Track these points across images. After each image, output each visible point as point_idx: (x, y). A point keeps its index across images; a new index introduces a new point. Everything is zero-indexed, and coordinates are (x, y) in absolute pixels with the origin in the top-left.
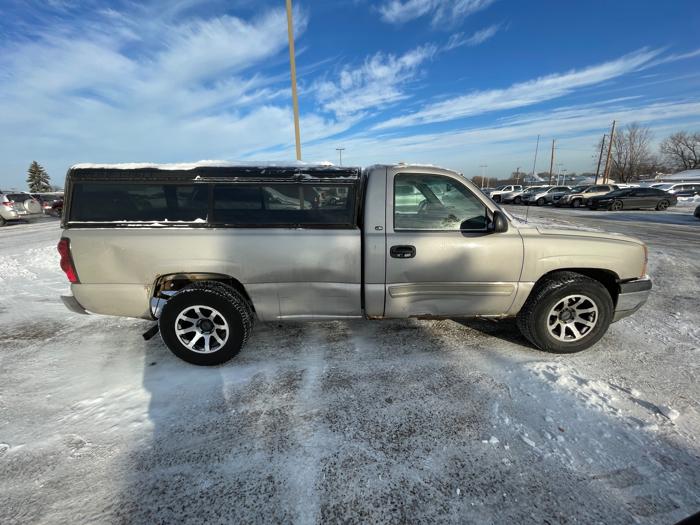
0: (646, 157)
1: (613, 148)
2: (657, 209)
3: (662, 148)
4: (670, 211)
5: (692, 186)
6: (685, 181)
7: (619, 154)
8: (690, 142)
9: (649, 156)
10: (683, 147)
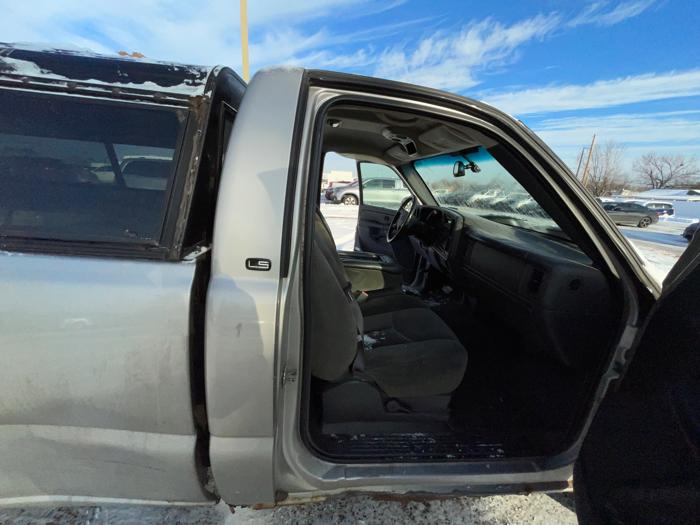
0: (619, 174)
1: (591, 162)
2: (639, 226)
3: (634, 166)
4: (651, 228)
5: (662, 205)
6: (656, 199)
7: (595, 168)
8: (659, 163)
9: (622, 172)
10: (653, 166)
